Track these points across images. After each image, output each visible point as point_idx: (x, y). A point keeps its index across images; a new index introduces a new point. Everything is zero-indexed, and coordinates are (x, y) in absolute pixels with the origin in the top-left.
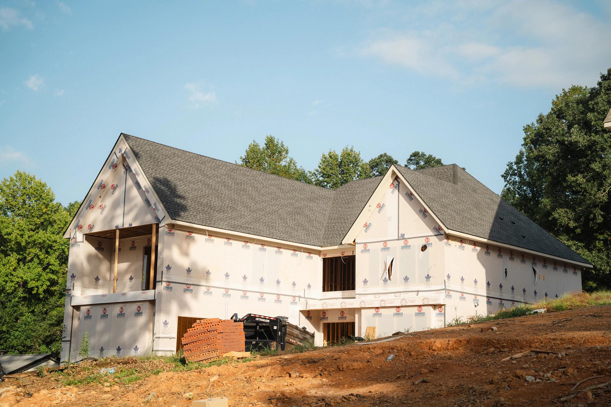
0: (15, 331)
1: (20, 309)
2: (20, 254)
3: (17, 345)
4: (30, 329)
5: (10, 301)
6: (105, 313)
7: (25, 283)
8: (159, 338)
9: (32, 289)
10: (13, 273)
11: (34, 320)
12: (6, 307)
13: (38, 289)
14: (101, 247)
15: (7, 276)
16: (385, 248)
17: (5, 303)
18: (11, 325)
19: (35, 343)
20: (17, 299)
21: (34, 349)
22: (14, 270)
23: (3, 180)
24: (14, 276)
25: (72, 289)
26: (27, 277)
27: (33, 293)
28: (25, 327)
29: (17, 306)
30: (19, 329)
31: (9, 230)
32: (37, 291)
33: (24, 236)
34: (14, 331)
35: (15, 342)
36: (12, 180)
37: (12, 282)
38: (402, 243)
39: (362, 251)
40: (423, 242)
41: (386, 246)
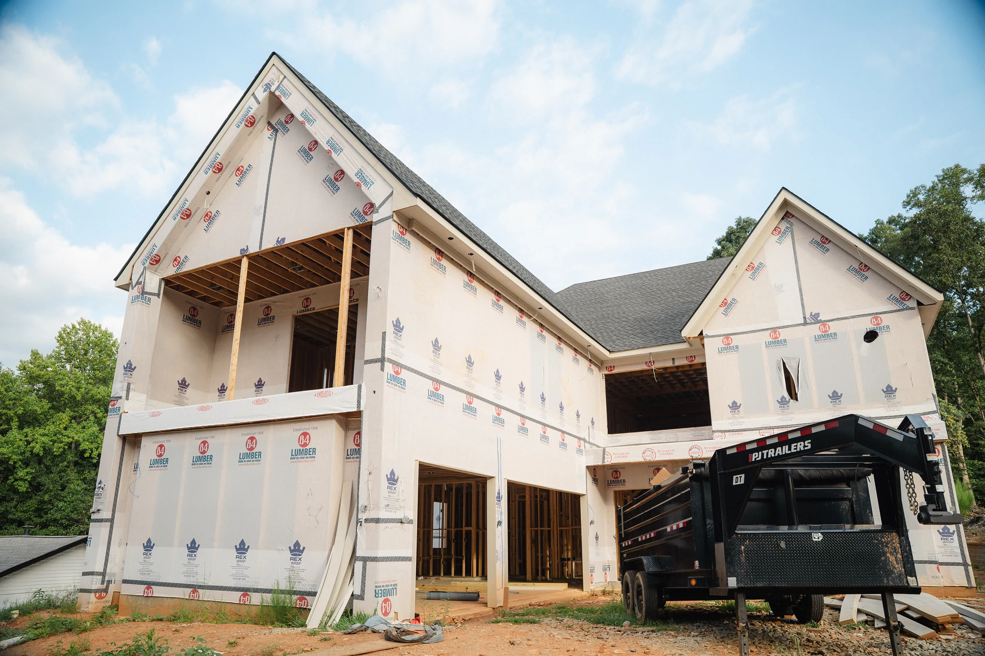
0: (59, 500)
1: (68, 475)
2: (74, 412)
3: (60, 518)
4: (78, 499)
5: (58, 465)
6: (204, 452)
7: (78, 444)
8: (377, 521)
9: (84, 451)
10: (63, 432)
11: (86, 489)
12: (51, 472)
13: (92, 452)
14: (196, 318)
15: (55, 435)
16: (776, 342)
17: (51, 467)
18: (55, 494)
19: (83, 516)
20: (65, 463)
21: (81, 523)
22: (65, 429)
23: (63, 327)
24: (64, 436)
25: (124, 396)
26: (79, 437)
27: (85, 456)
28: (73, 497)
29: (64, 471)
30: (65, 499)
31: (64, 382)
32: (91, 454)
33: (81, 389)
34: (58, 502)
35: (58, 516)
36: (74, 327)
37: (62, 442)
38: (815, 330)
39: (721, 351)
40: (867, 325)
41: (776, 338)
